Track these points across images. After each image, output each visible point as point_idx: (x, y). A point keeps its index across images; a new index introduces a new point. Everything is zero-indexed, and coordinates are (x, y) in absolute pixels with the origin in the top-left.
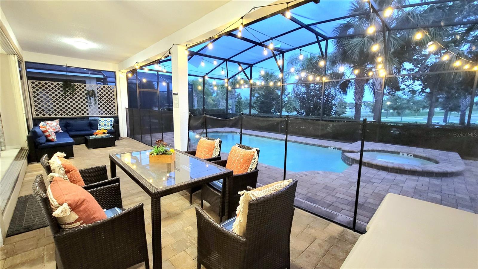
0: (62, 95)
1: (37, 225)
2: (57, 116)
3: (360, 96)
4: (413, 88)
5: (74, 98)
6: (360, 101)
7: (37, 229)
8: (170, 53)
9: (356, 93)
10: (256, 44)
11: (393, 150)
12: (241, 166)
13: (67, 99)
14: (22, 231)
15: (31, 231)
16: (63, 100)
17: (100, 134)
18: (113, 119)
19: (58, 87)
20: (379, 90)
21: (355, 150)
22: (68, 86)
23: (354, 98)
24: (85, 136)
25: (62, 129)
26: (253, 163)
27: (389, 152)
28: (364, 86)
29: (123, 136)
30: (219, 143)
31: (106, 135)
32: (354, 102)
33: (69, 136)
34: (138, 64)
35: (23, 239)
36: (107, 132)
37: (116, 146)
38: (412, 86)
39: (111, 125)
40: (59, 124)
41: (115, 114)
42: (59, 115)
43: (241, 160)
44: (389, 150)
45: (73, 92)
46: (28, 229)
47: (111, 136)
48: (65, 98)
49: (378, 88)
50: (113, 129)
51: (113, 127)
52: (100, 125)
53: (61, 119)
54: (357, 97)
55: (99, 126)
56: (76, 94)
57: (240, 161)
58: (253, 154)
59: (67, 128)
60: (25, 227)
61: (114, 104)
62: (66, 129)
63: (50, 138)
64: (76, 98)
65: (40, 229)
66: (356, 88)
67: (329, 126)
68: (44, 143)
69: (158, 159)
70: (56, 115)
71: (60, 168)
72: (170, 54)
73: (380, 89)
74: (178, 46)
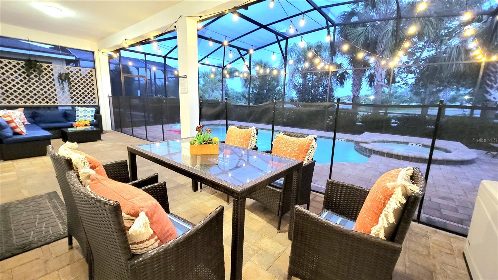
0: (25, 78)
1: (36, 242)
2: (19, 104)
3: (358, 88)
4: (407, 81)
5: (41, 82)
6: (358, 93)
7: (37, 247)
8: (175, 27)
9: (354, 85)
10: (261, 26)
11: (402, 141)
12: (297, 157)
13: (31, 83)
14: (15, 252)
15: (30, 252)
16: (26, 84)
17: (82, 126)
18: (94, 109)
19: (18, 67)
20: (379, 82)
21: (368, 141)
22: (32, 66)
23: (352, 90)
24: (62, 129)
25: (28, 121)
26: (310, 153)
27: (398, 142)
28: (361, 78)
29: (107, 129)
30: (256, 132)
31: (89, 128)
32: (351, 94)
33: (40, 129)
34: (127, 42)
35: (21, 263)
36: (90, 124)
37: (102, 140)
38: (406, 78)
39: (92, 116)
40: (23, 114)
41: (95, 102)
42: (21, 103)
43: (296, 150)
44: (399, 140)
45: (39, 74)
46: (25, 249)
47: (95, 129)
48: (29, 81)
49: (379, 80)
50: (95, 121)
51: (95, 118)
52: (78, 116)
53: (26, 108)
54: (355, 89)
55: (76, 118)
56: (43, 77)
57: (294, 151)
58: (310, 142)
59: (34, 119)
60: (20, 246)
61: (93, 91)
62: (33, 121)
63: (18, 130)
64: (44, 82)
65: (42, 247)
66: (354, 80)
67: (329, 118)
68: (11, 137)
69: (201, 150)
70: (17, 102)
71: (84, 163)
72: (175, 29)
73: (380, 80)
74: (187, 18)
